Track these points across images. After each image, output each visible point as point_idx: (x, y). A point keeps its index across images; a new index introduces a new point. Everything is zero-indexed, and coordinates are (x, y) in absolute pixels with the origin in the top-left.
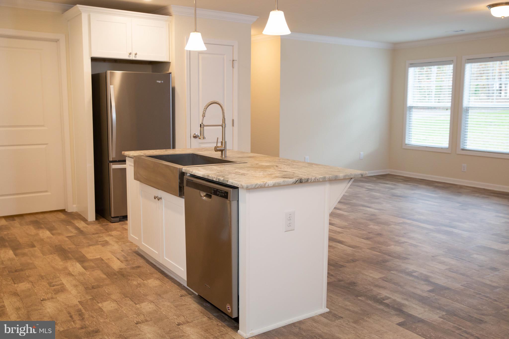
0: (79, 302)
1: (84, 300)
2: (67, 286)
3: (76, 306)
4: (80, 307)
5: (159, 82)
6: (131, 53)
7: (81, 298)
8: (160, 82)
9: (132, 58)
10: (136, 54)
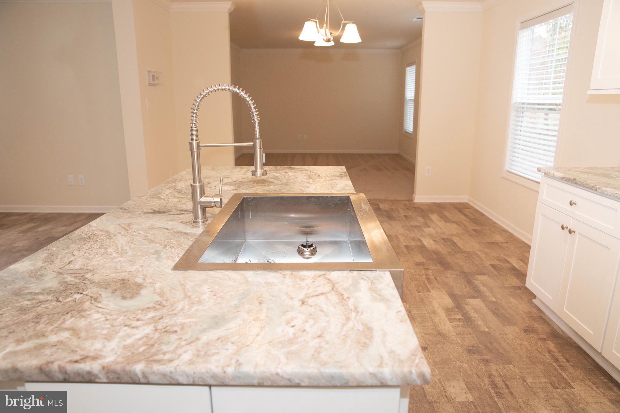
0: (430, 292)
1: (425, 292)
2: (444, 315)
3: (433, 288)
4: (429, 286)
7: (428, 295)
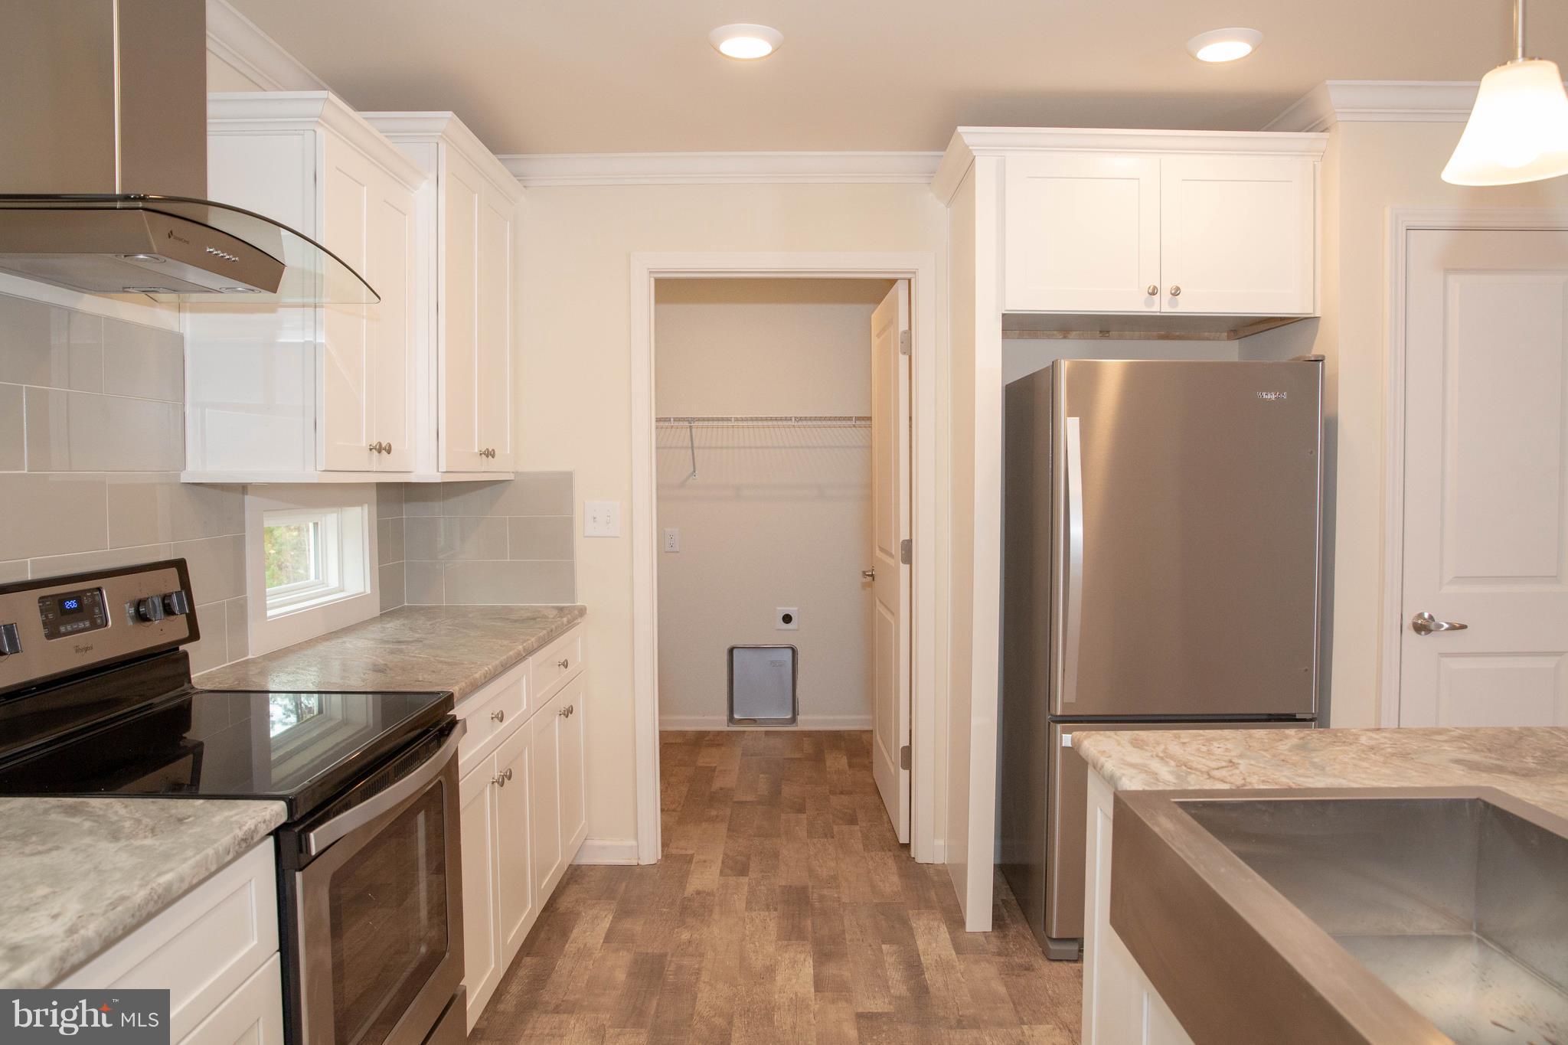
5: (1269, 397)
6: (1155, 287)
8: (1272, 396)
9: (1163, 306)
10: (1176, 292)
